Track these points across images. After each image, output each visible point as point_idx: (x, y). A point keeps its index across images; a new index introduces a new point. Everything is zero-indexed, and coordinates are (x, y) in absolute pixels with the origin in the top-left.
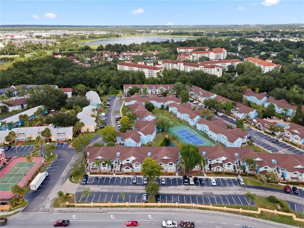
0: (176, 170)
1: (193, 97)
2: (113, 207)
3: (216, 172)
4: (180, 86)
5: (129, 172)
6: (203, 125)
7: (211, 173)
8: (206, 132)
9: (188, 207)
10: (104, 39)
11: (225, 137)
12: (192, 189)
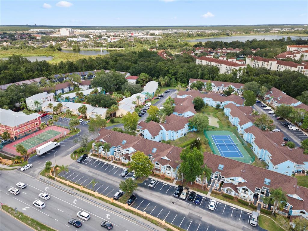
1: (268, 101)
2: (84, 193)
3: (226, 194)
4: (254, 86)
5: (125, 163)
6: (250, 134)
7: (219, 194)
8: (252, 144)
9: (155, 223)
10: (212, 37)
11: (270, 155)
12: (179, 203)
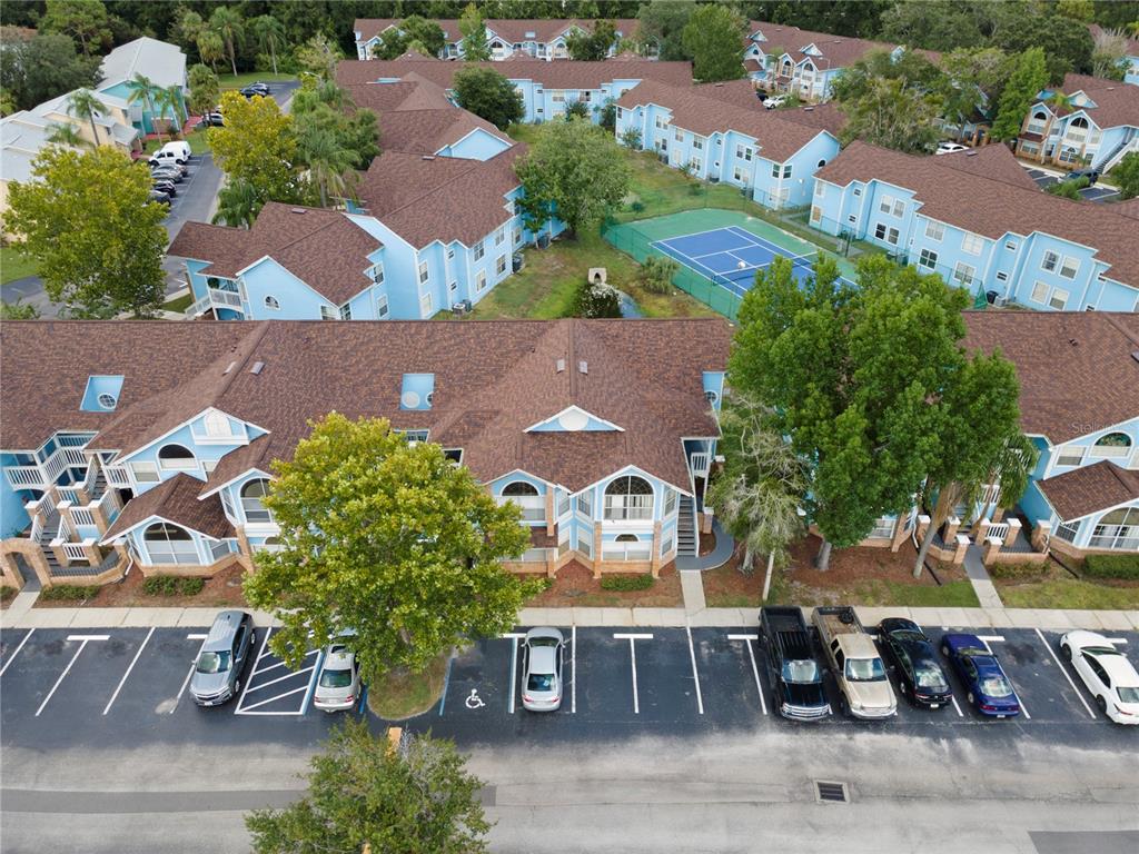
0: (685, 534)
1: (755, 78)
3: (1100, 557)
4: (684, 10)
5: (186, 568)
6: (864, 188)
7: (1047, 572)
8: (885, 243)
11: (1078, 257)
